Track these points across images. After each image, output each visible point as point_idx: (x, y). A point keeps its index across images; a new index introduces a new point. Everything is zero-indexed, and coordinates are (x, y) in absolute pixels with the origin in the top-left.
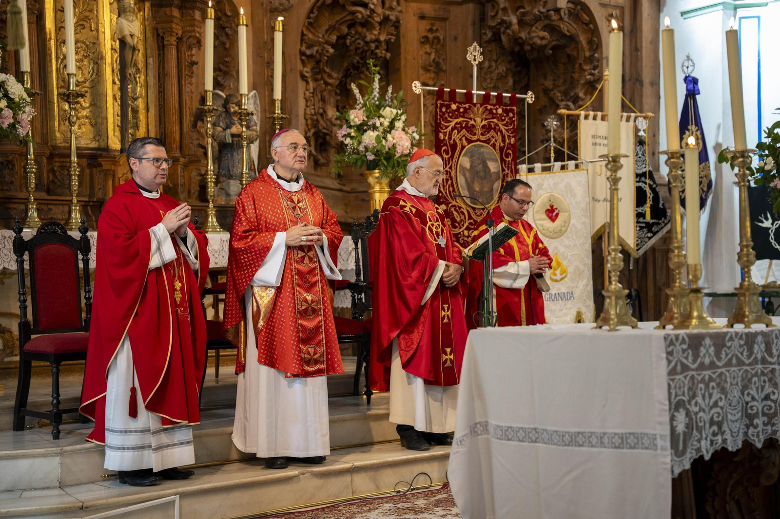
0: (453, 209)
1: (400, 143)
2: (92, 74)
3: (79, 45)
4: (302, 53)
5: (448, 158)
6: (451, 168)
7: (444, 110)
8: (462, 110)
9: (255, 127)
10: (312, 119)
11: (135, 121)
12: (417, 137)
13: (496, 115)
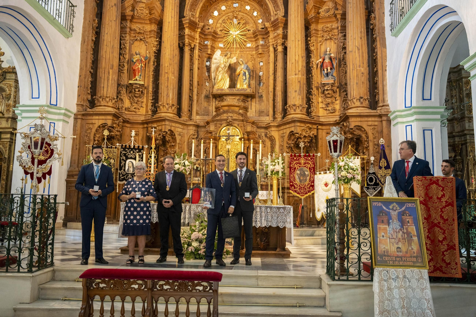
0: (294, 184)
5: (293, 171)
7: (292, 159)
8: (298, 159)
13: (308, 160)
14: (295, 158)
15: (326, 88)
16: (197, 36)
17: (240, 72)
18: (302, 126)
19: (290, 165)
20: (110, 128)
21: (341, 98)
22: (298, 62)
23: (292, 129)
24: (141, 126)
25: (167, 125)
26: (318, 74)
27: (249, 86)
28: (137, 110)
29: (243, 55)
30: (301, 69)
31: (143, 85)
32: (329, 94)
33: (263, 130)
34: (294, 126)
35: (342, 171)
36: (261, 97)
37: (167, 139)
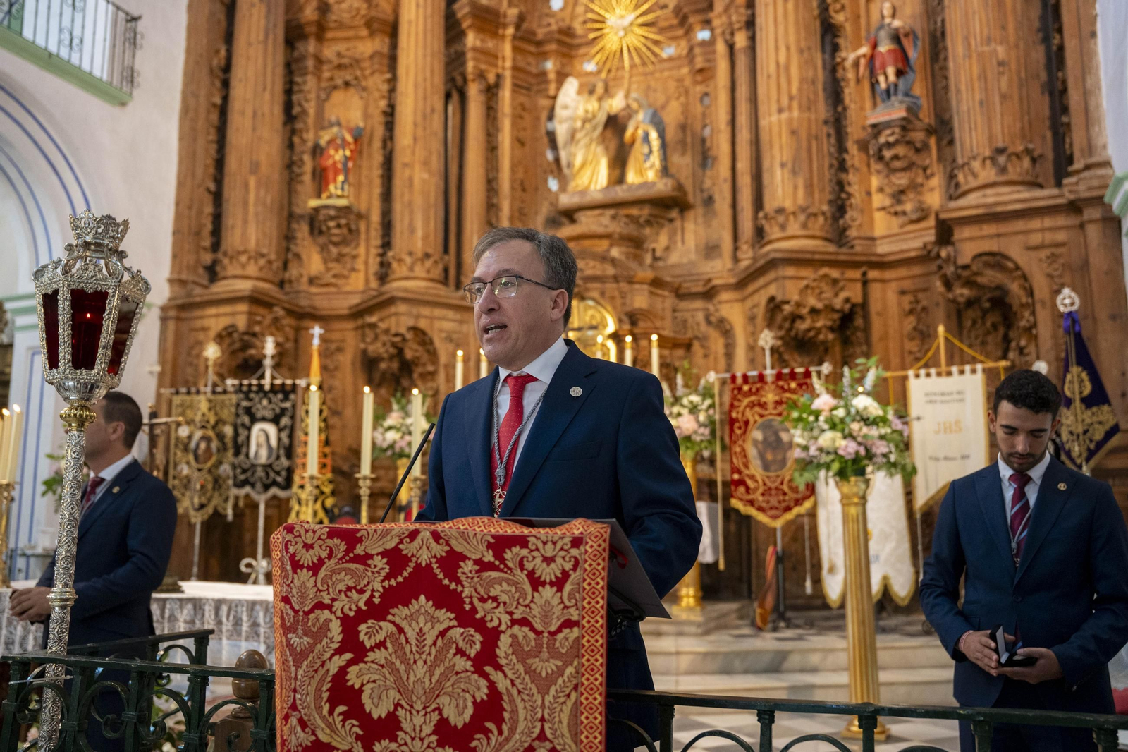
0: (746, 478)
5: (741, 433)
13: (790, 391)
14: (746, 388)
15: (882, 140)
16: (507, 49)
17: (634, 135)
18: (802, 278)
19: (730, 411)
20: (246, 337)
21: (945, 167)
22: (787, 68)
23: (772, 290)
24: (350, 325)
25: (403, 314)
26: (863, 99)
27: (665, 171)
28: (340, 282)
29: (653, 83)
30: (800, 89)
31: (347, 208)
32: (896, 157)
33: (699, 304)
34: (776, 280)
35: (823, 431)
36: (709, 201)
37: (409, 354)
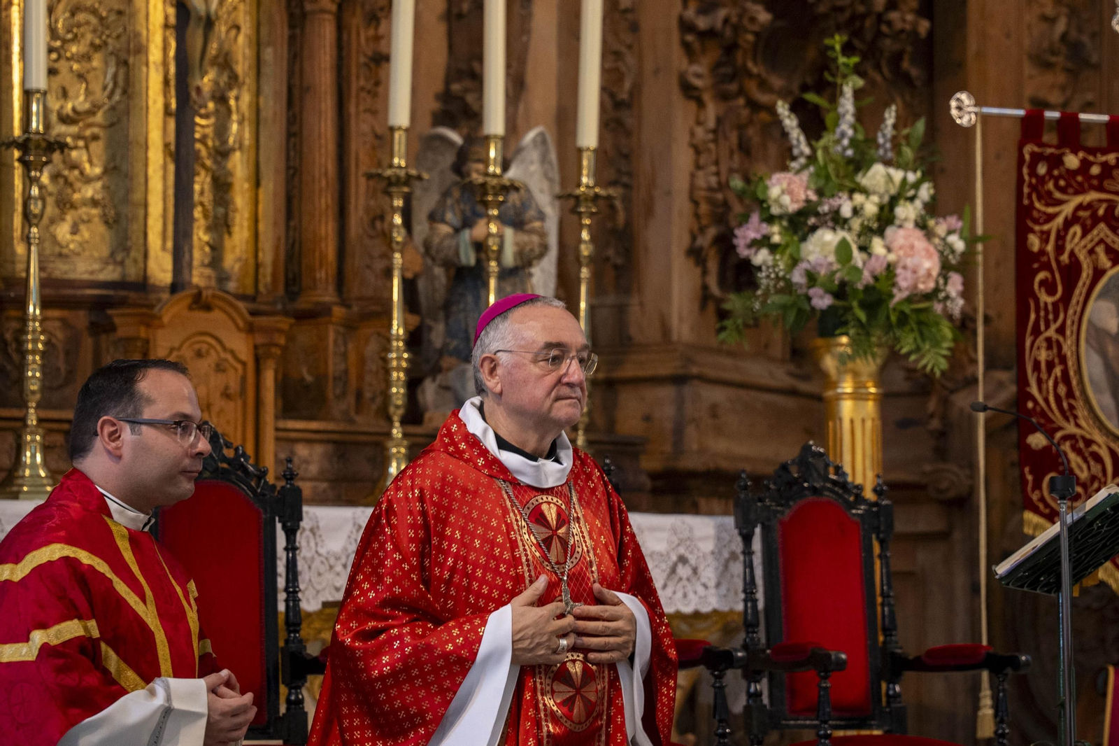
0: (1066, 447)
1: (909, 262)
2: (112, 93)
3: (81, 17)
4: (686, 27)
5: (1055, 304)
6: (1061, 330)
7: (1042, 169)
8: (1095, 170)
9: (537, 224)
10: (711, 201)
11: (221, 210)
12: (960, 245)
14: (1072, 161)
19: (1022, 232)
